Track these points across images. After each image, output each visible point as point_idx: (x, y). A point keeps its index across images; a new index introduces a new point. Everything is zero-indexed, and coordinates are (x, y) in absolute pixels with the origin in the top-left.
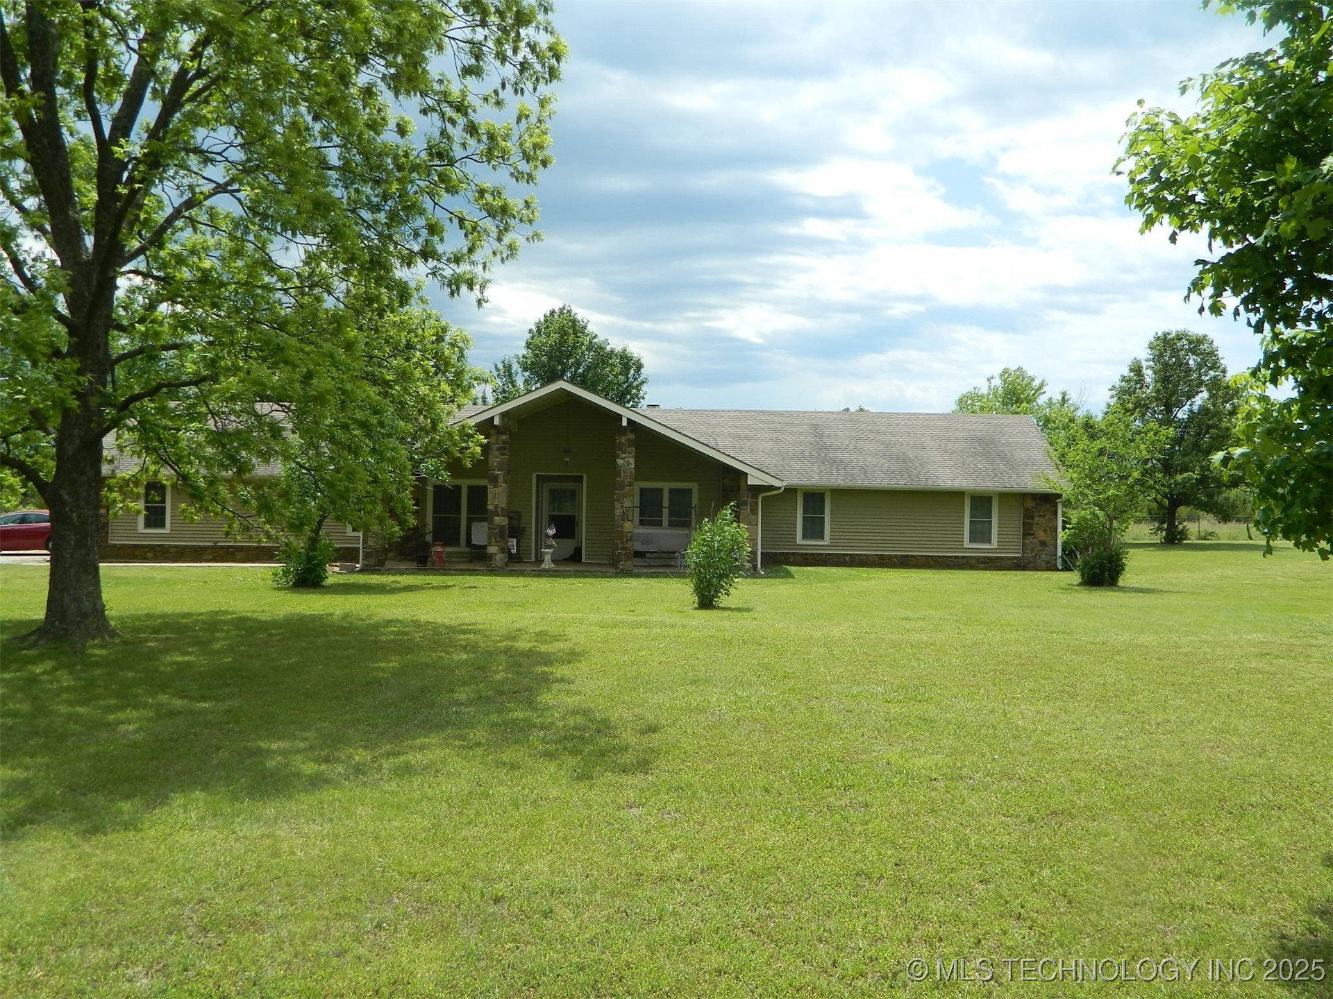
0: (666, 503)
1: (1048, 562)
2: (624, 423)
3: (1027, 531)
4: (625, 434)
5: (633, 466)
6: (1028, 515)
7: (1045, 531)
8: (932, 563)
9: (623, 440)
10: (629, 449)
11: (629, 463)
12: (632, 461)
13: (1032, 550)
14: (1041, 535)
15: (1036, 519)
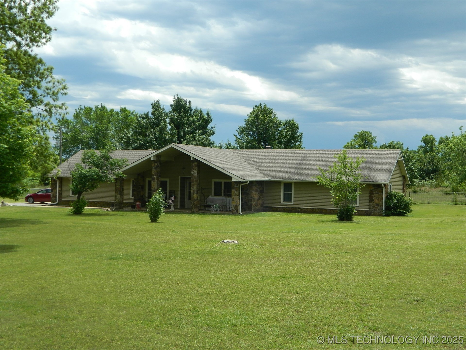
0: (223, 187)
1: (379, 213)
2: (192, 159)
3: (371, 200)
4: (194, 163)
5: (196, 174)
6: (371, 193)
7: (378, 199)
8: (332, 212)
9: (193, 165)
10: (195, 168)
11: (195, 173)
12: (196, 172)
13: (373, 207)
14: (376, 201)
15: (374, 194)
